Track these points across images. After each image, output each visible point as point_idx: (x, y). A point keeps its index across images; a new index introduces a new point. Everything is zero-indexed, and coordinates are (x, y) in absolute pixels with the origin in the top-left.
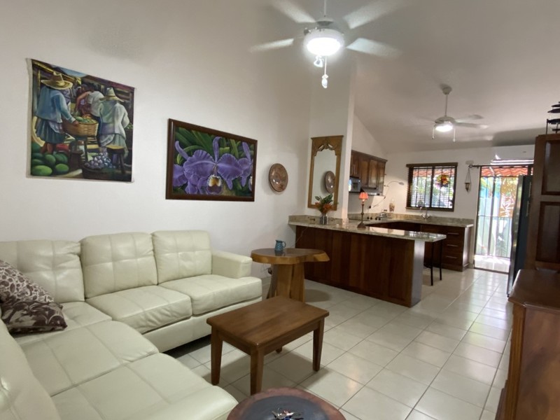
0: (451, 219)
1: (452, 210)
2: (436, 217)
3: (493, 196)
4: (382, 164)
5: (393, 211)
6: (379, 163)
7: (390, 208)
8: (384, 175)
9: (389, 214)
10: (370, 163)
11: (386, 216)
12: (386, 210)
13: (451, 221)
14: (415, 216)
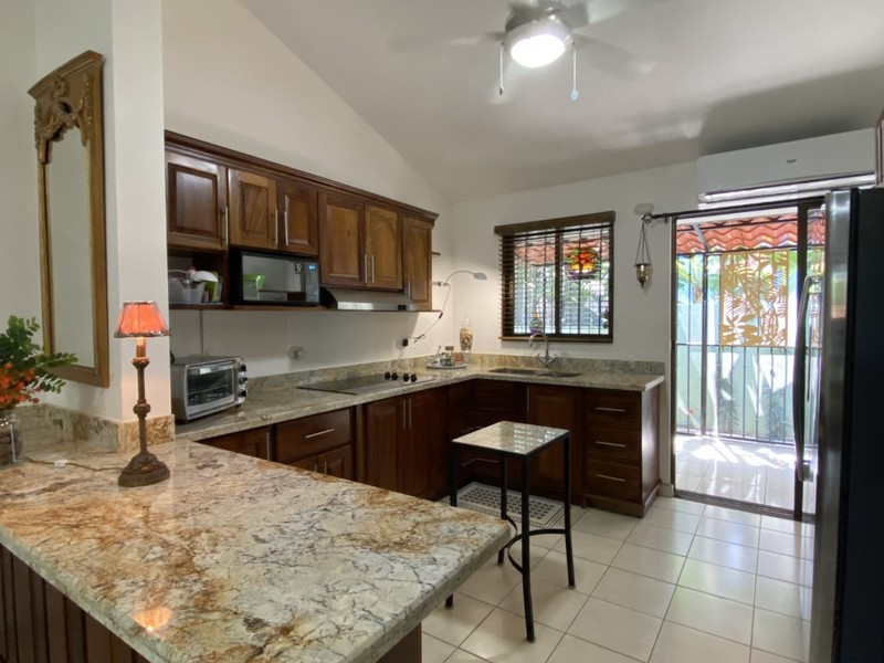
0: (605, 362)
1: (608, 339)
2: (570, 360)
3: (705, 297)
4: (417, 222)
5: (470, 347)
6: (404, 218)
7: (463, 342)
8: (428, 254)
9: (460, 358)
10: (367, 215)
11: (450, 365)
12: (452, 348)
13: (608, 368)
14: (523, 357)
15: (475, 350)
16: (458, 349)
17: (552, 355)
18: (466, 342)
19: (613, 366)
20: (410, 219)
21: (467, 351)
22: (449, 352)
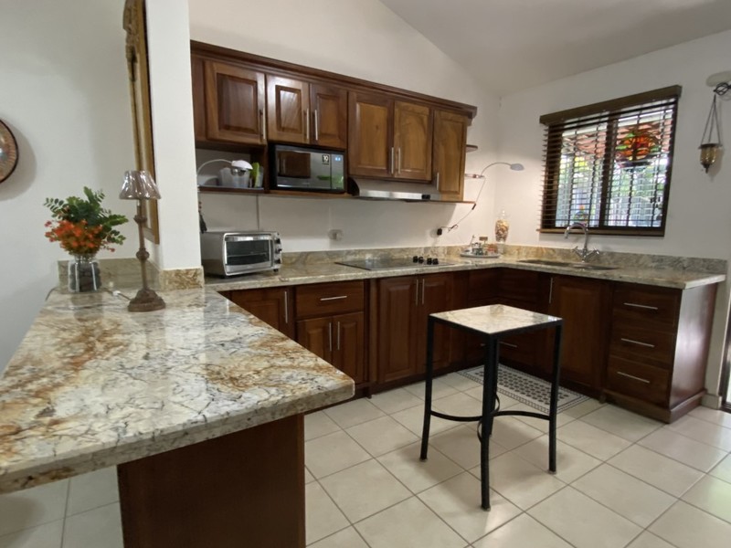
0: (653, 258)
1: (658, 232)
2: (612, 254)
4: (451, 115)
5: (505, 238)
6: (436, 113)
7: (497, 233)
8: (462, 147)
9: (494, 248)
10: (396, 110)
11: (482, 254)
12: (486, 239)
13: (654, 265)
14: (560, 250)
15: (510, 241)
16: (492, 240)
17: (591, 248)
18: (501, 233)
19: (660, 261)
20: (443, 113)
21: (502, 242)
22: (483, 242)
